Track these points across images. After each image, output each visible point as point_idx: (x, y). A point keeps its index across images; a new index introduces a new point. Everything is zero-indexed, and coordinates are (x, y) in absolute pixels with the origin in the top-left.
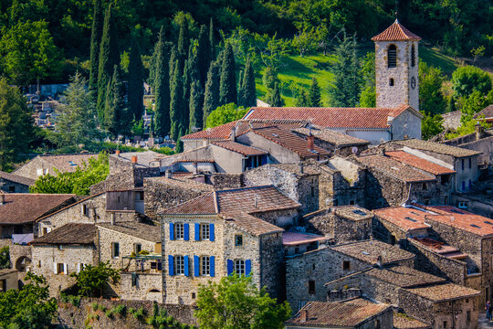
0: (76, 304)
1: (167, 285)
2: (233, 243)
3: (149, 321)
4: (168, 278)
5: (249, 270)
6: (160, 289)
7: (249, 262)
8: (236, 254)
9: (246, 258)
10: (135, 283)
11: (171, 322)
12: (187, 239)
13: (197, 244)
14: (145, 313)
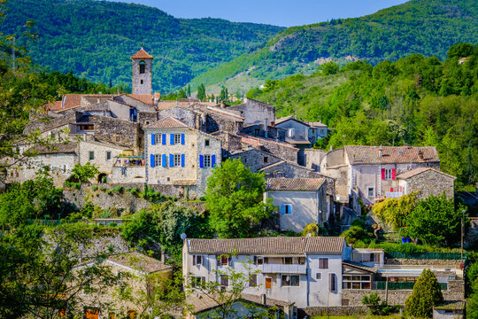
0: (78, 188)
1: (149, 173)
2: (203, 144)
3: (141, 195)
4: (150, 168)
5: (214, 162)
6: (144, 176)
7: (214, 157)
8: (205, 151)
9: (212, 154)
10: (124, 173)
11: (159, 196)
12: (164, 143)
13: (173, 146)
14: (138, 190)
